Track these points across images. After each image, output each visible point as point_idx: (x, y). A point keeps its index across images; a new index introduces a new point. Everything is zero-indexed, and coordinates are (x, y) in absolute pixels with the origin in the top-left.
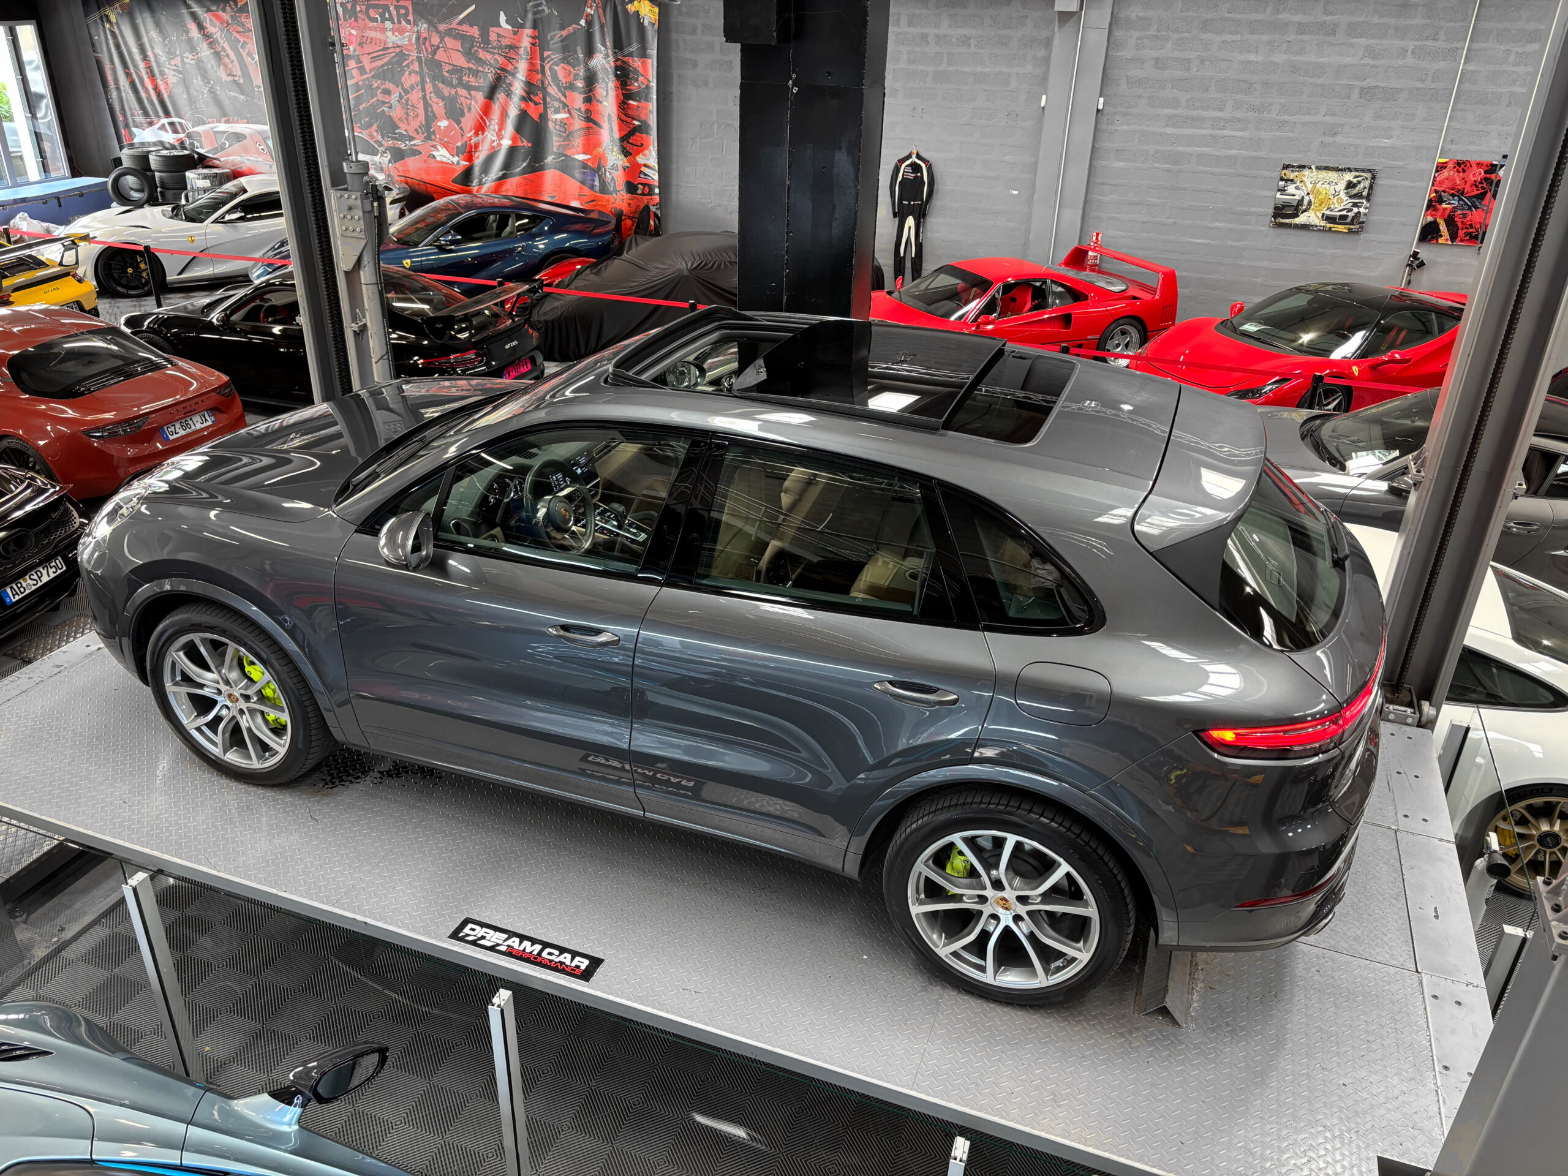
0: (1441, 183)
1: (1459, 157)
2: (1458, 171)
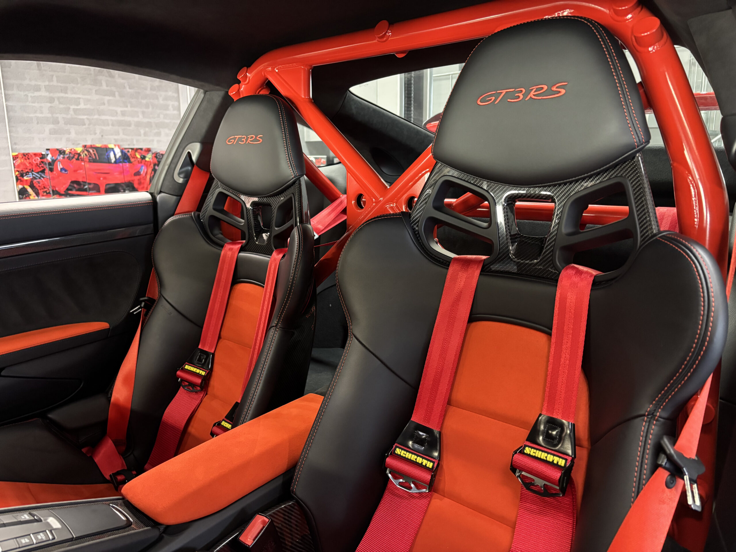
0: (19, 166)
1: (23, 152)
2: (26, 159)
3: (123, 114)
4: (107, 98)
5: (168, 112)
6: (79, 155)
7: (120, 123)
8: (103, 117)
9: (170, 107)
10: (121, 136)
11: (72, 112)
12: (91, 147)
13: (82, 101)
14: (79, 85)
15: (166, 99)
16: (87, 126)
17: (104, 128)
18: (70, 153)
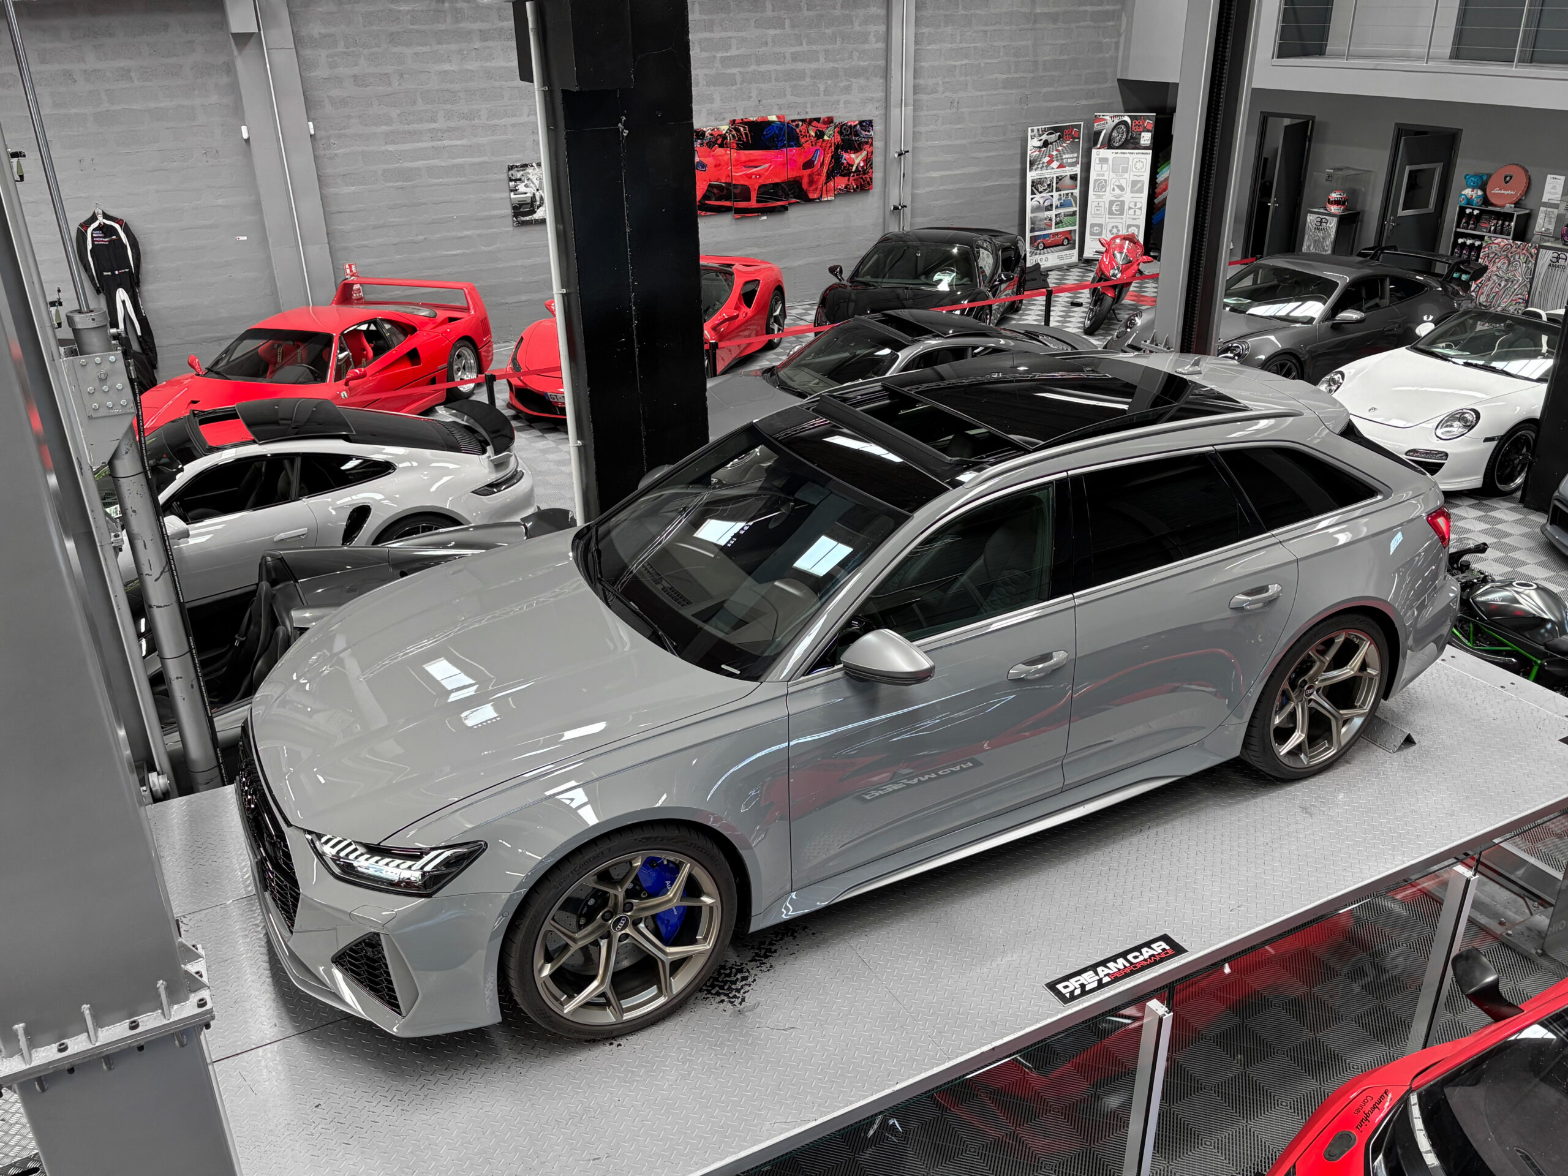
3: (795, 57)
4: (772, 32)
5: (866, 46)
6: (724, 137)
7: (789, 76)
8: (763, 68)
9: (872, 38)
10: (791, 98)
11: (718, 64)
12: (744, 123)
13: (733, 40)
14: (731, 15)
15: (865, 22)
16: (738, 86)
17: (763, 86)
18: (711, 135)
